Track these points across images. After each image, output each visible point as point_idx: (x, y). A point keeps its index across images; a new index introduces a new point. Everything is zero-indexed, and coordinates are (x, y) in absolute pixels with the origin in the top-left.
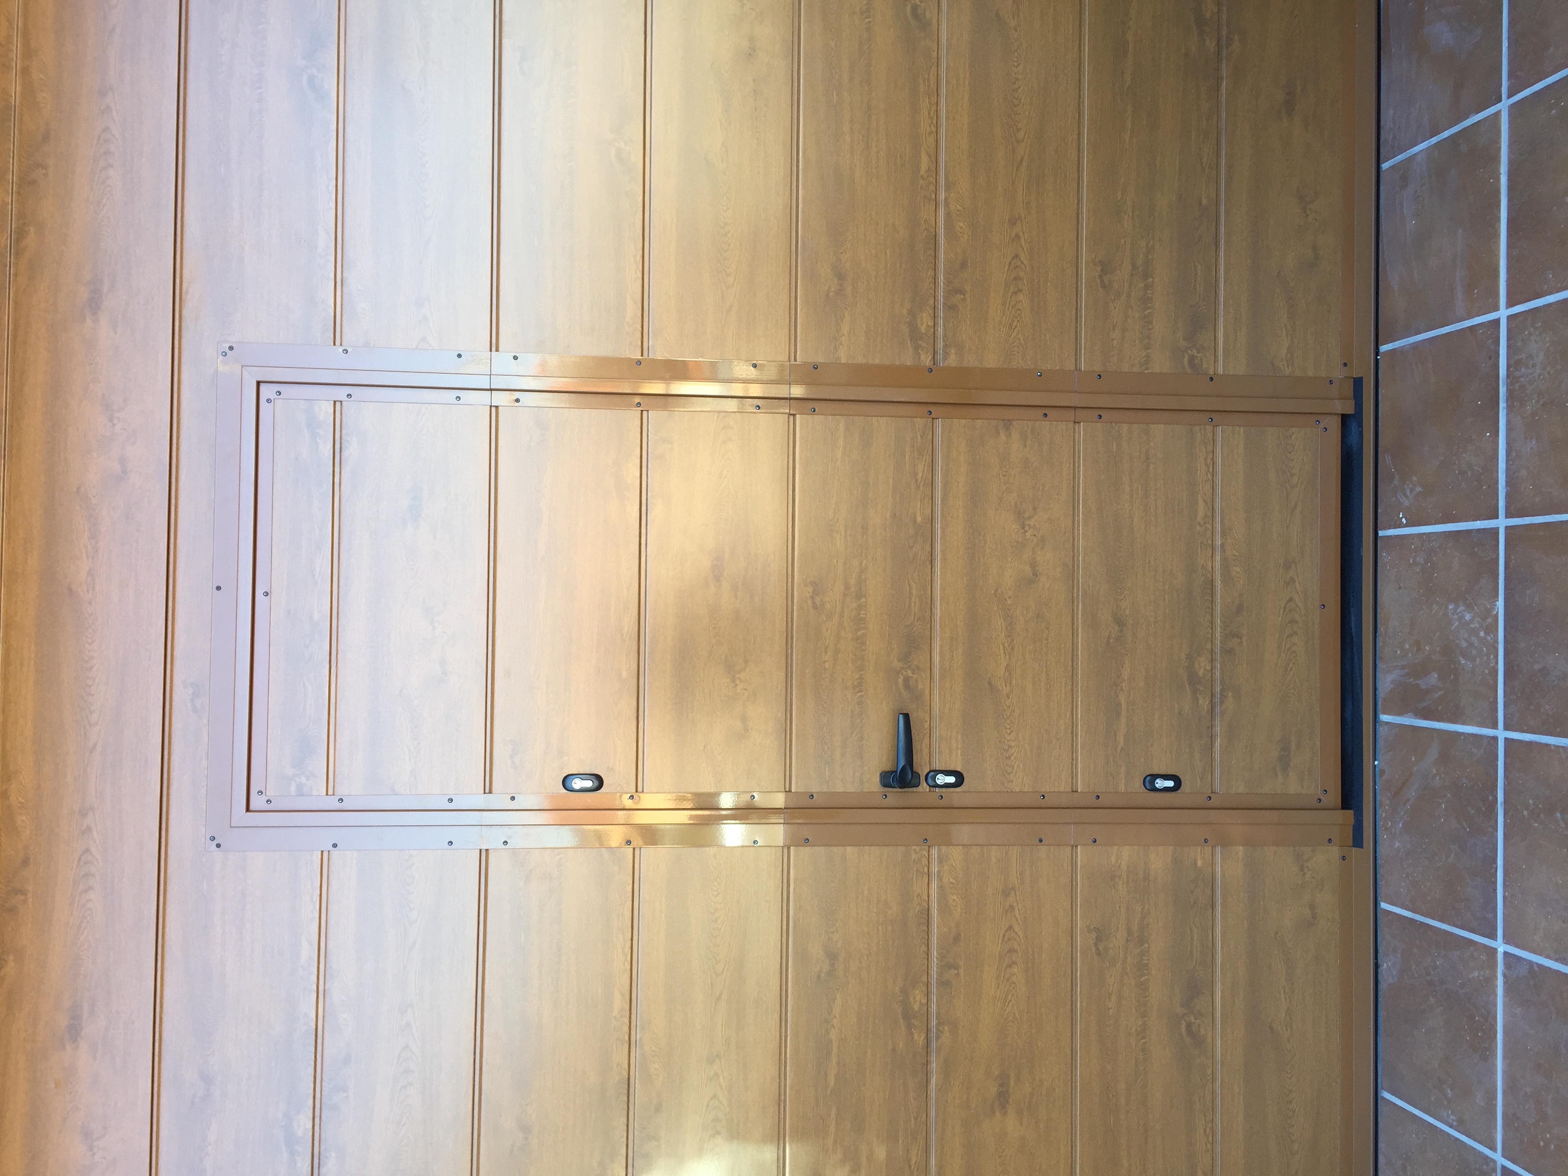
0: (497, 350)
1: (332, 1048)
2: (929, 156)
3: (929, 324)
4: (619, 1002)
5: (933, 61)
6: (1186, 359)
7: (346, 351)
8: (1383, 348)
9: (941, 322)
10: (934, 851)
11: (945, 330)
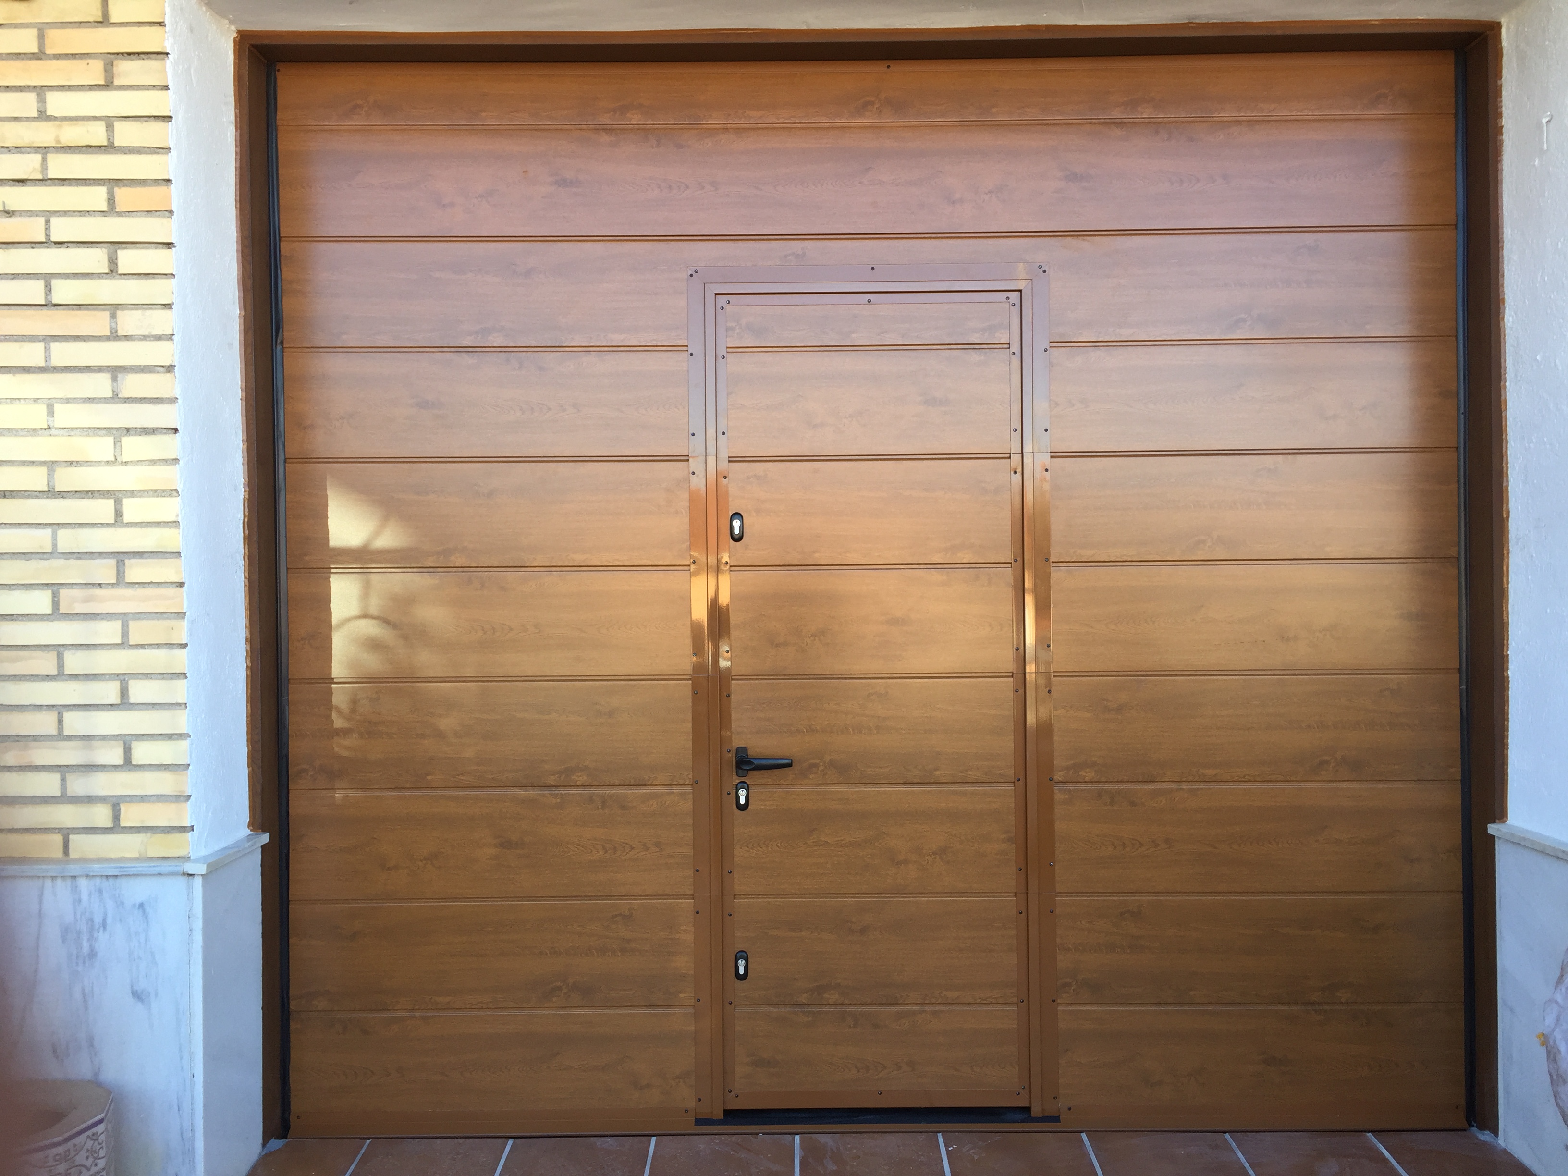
0: (1052, 457)
1: (547, 358)
2: (1215, 776)
4: (579, 558)
5: (1288, 777)
6: (1068, 980)
7: (1046, 350)
8: (1084, 1136)
9: (1089, 787)
10: (689, 789)
11: (1082, 790)
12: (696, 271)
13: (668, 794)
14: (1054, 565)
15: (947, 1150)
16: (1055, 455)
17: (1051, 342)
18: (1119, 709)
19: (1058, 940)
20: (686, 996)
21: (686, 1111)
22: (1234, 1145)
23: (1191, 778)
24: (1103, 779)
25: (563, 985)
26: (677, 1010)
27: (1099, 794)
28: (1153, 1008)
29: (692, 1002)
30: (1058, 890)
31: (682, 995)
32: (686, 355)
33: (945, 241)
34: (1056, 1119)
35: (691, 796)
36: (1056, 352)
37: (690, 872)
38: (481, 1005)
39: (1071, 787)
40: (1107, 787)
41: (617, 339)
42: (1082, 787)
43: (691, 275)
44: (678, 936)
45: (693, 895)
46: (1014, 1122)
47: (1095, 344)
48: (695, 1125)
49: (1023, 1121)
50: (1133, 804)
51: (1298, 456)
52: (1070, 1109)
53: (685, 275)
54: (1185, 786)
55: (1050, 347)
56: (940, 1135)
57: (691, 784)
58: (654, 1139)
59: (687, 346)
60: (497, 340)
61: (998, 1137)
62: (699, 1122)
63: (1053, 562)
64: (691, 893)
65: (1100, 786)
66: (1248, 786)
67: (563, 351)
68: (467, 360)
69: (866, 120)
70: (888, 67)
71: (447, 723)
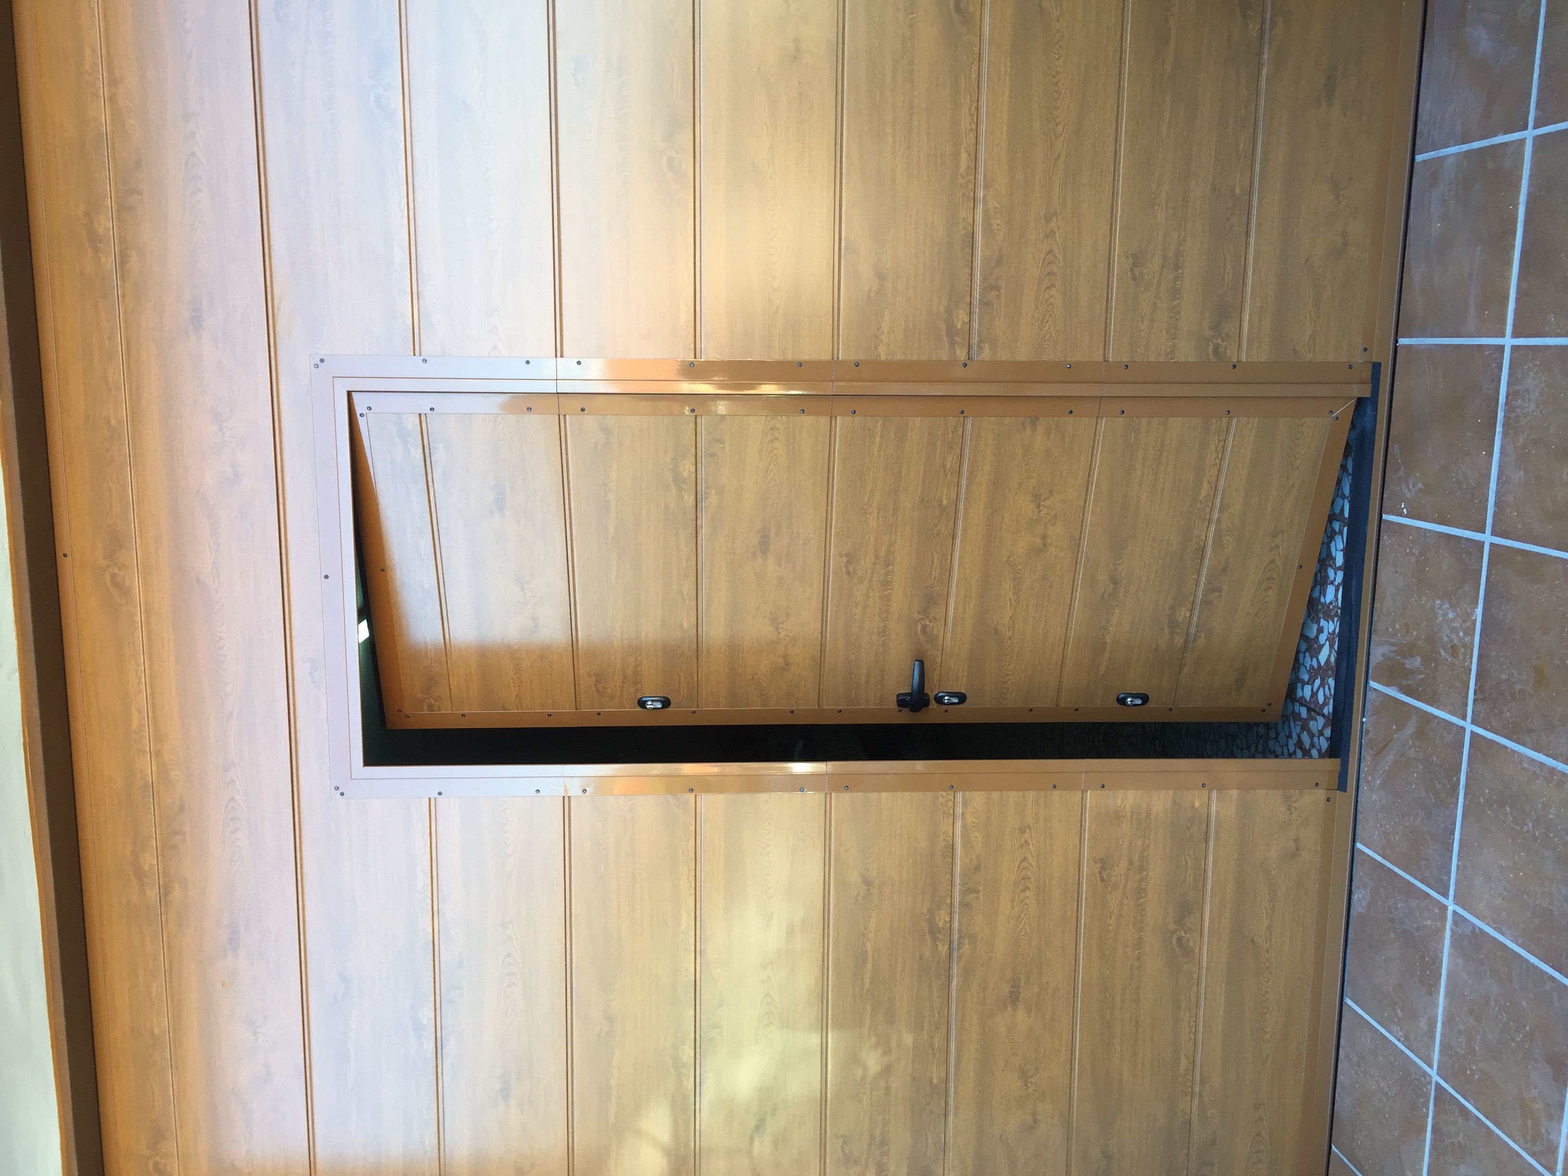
0: (562, 356)
2: (969, 155)
3: (965, 320)
4: (686, 921)
5: (975, 56)
6: (1211, 347)
7: (425, 361)
8: (1402, 341)
9: (976, 317)
10: (959, 796)
11: (980, 325)
12: (337, 788)
13: (964, 819)
14: (698, 355)
15: (1406, 516)
16: (559, 352)
17: (414, 355)
18: (881, 276)
19: (1161, 359)
20: (1197, 799)
21: (1328, 800)
22: (1432, 154)
23: (971, 186)
24: (968, 299)
25: (1176, 935)
26: (1214, 809)
27: (986, 304)
28: (1252, 241)
29: (1205, 793)
30: (1101, 359)
31: (1197, 804)
32: (440, 799)
34: (1376, 367)
35: (968, 794)
36: (428, 347)
37: (1056, 794)
38: (1192, 1023)
39: (975, 340)
40: (977, 295)
41: (422, 879)
42: (976, 326)
43: (342, 794)
44: (1128, 808)
45: (1083, 792)
47: (415, 296)
48: (1345, 790)
49: (1375, 408)
50: (999, 261)
51: (557, 29)
52: (1365, 349)
53: (342, 802)
54: (981, 194)
55: (420, 355)
56: (1384, 516)
57: (952, 793)
58: (1359, 845)
59: (430, 799)
60: (426, 1015)
61: (1394, 448)
62: (1342, 786)
63: (695, 358)
64: (1079, 794)
65: (976, 303)
66: (983, 110)
70: (65, 555)
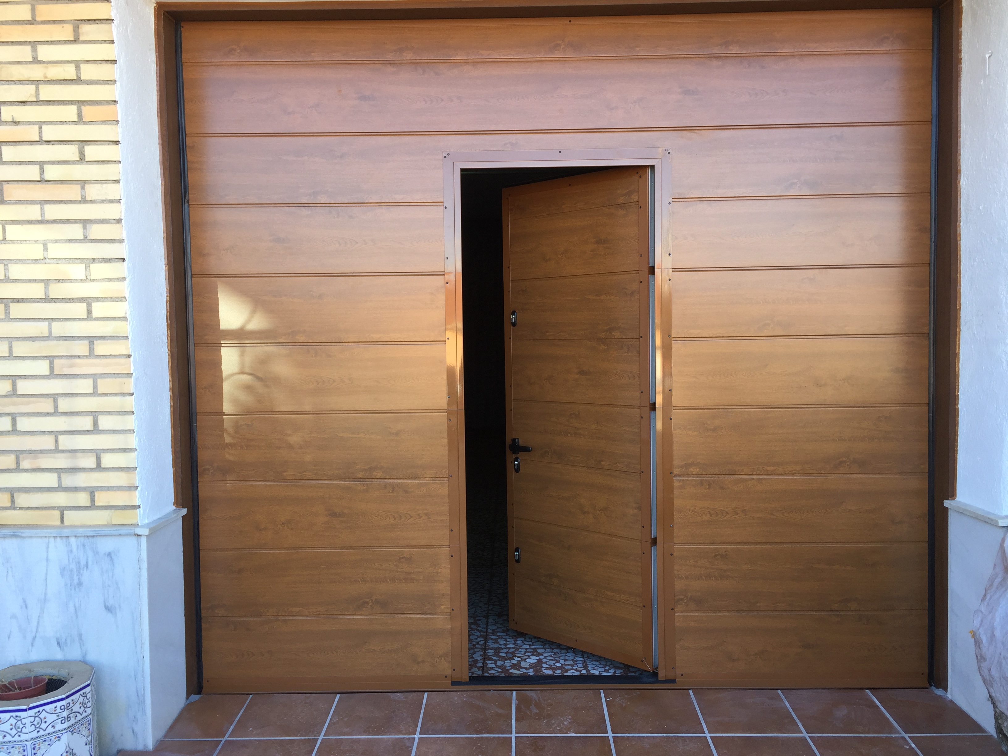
1: (356, 210)
2: (774, 471)
3: (694, 472)
4: (376, 337)
5: (819, 471)
6: (682, 597)
7: (670, 203)
8: (691, 691)
9: (695, 478)
10: (446, 480)
11: (691, 480)
12: (448, 154)
13: (433, 483)
14: (674, 339)
15: (606, 700)
16: (675, 270)
17: (673, 198)
18: (714, 430)
19: (676, 572)
20: (445, 606)
21: (446, 677)
22: (783, 697)
23: (758, 472)
24: (704, 473)
25: (369, 601)
26: (440, 616)
27: (702, 483)
28: (734, 614)
29: (449, 611)
30: (675, 542)
31: (442, 607)
32: (442, 208)
33: (606, 134)
34: (674, 681)
35: (447, 485)
36: (676, 205)
37: (447, 531)
38: (319, 613)
39: (684, 478)
40: (705, 478)
41: (398, 198)
42: (691, 478)
43: (445, 157)
44: (440, 570)
45: (449, 546)
46: (648, 683)
47: (701, 199)
48: (452, 685)
49: (653, 683)
50: (722, 488)
51: (828, 270)
52: (682, 675)
53: (441, 157)
54: (755, 477)
55: (673, 201)
56: (602, 691)
57: (447, 476)
58: (426, 694)
59: (443, 202)
60: (323, 199)
61: (638, 693)
62: (454, 683)
63: (673, 338)
64: (447, 544)
65: (702, 477)
66: (795, 477)
67: (365, 206)
68: (304, 212)
69: (557, 55)
70: (570, 21)
71: (295, 439)
